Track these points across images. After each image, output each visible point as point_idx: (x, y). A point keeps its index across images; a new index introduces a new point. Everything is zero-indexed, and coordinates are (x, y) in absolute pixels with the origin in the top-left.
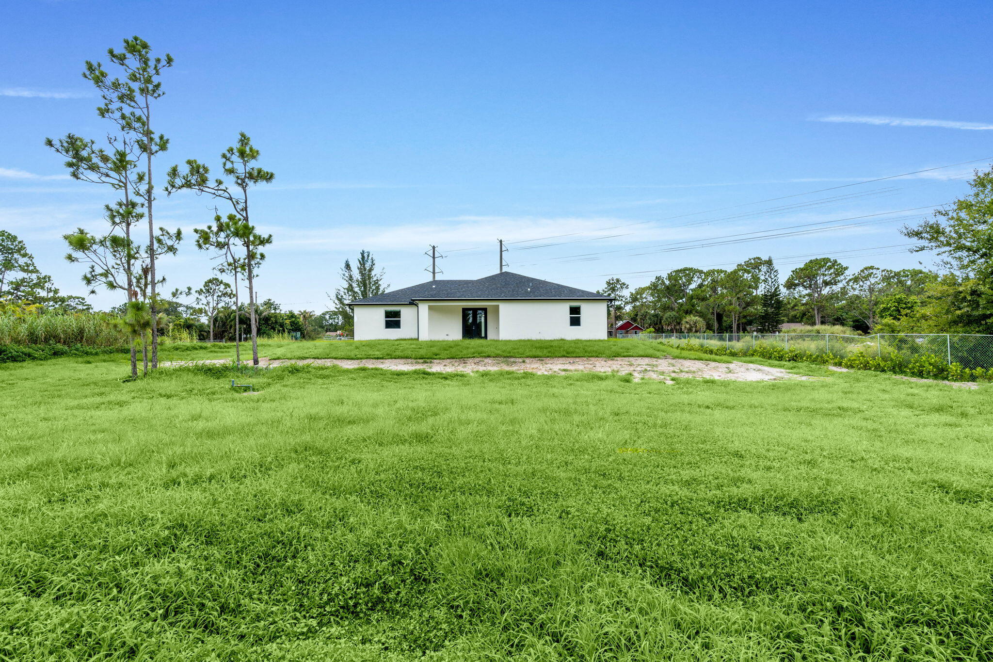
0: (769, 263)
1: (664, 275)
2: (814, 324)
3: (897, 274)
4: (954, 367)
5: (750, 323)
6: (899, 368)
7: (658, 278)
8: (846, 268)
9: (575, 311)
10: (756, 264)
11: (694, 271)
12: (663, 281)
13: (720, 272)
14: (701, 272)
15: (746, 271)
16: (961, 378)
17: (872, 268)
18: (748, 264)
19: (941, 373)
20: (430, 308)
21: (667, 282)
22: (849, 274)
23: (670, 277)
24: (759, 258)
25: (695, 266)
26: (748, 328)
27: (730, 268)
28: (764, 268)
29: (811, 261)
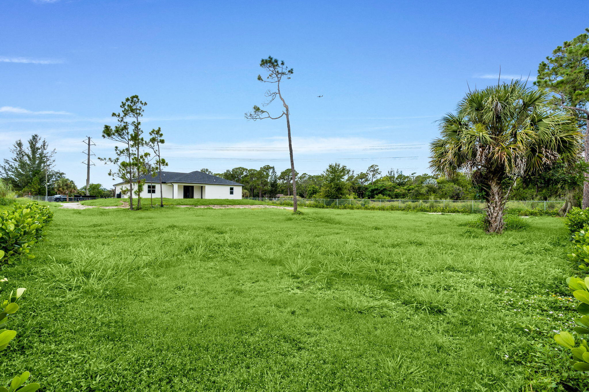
0: (273, 168)
1: (231, 170)
2: (287, 195)
3: (312, 177)
4: (325, 206)
5: (265, 194)
6: (316, 206)
7: (228, 171)
8: (298, 174)
9: (232, 189)
10: (268, 168)
11: (244, 169)
12: (230, 172)
13: (254, 170)
14: (247, 169)
15: (264, 171)
16: (326, 208)
17: (305, 174)
18: (264, 167)
19: (323, 207)
20: (179, 186)
21: (232, 173)
22: (299, 175)
23: (233, 170)
24: (269, 166)
25: (245, 167)
26: (264, 196)
27: (258, 169)
28: (271, 171)
29: (287, 170)
